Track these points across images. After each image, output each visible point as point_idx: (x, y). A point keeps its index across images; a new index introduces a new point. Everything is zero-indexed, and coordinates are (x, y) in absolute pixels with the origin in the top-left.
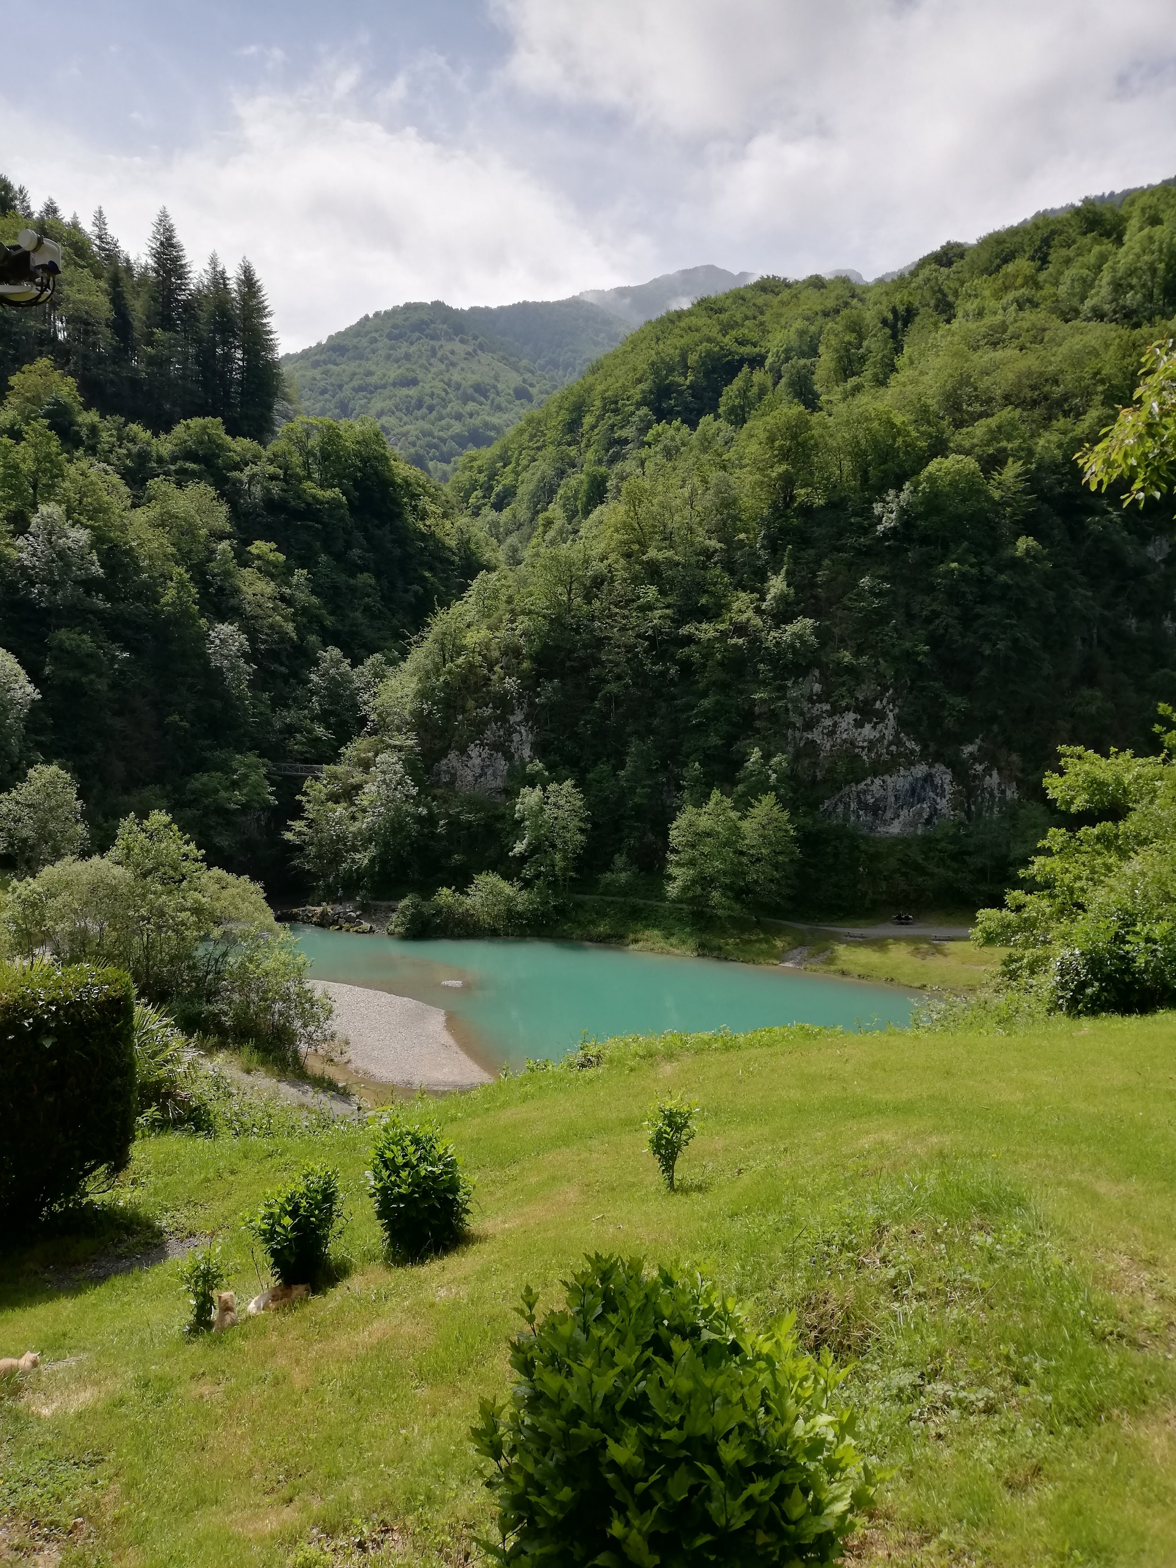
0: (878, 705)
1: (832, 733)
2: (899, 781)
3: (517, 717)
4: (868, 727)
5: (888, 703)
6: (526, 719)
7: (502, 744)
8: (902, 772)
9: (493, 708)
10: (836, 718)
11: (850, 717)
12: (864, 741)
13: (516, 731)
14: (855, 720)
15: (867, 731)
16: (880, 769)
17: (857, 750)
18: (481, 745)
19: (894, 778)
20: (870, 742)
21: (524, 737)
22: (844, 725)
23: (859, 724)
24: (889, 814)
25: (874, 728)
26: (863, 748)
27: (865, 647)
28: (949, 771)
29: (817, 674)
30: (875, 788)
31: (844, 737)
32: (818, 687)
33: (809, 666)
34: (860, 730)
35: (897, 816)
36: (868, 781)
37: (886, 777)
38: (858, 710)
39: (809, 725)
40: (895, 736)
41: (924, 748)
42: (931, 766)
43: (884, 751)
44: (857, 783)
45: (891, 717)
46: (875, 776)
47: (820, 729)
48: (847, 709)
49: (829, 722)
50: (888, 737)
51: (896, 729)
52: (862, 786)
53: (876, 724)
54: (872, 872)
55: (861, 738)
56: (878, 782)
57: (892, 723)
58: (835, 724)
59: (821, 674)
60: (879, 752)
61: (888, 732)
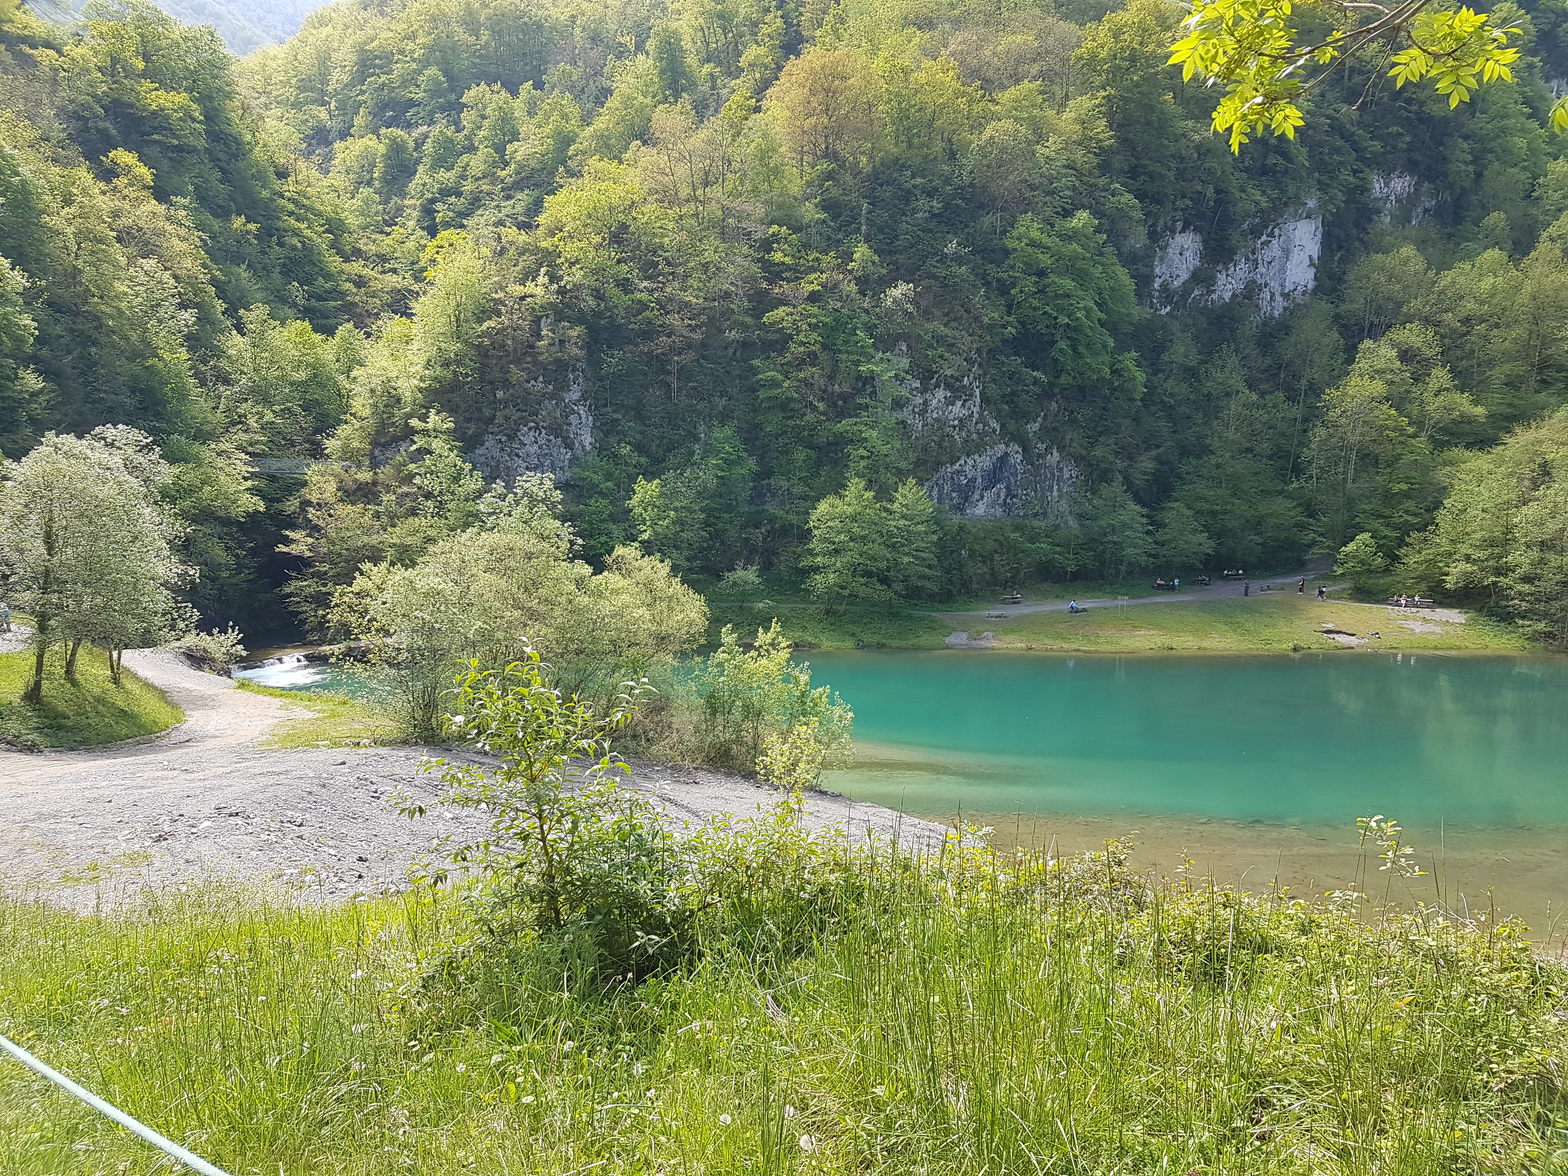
0: (965, 381)
1: (923, 412)
2: (986, 461)
3: (574, 394)
4: (958, 404)
5: (975, 378)
6: (583, 398)
7: (560, 428)
8: (989, 451)
9: (544, 382)
10: (928, 396)
11: (941, 394)
12: (955, 419)
13: (573, 412)
14: (945, 398)
15: (957, 409)
16: (973, 448)
17: (948, 430)
18: (537, 428)
19: (983, 458)
21: (584, 420)
22: (935, 402)
23: (950, 402)
24: (976, 496)
25: (964, 405)
26: (954, 427)
27: (950, 319)
28: (1020, 450)
29: (904, 348)
30: (967, 468)
31: (935, 415)
32: (905, 363)
33: (897, 338)
34: (950, 408)
35: (982, 497)
36: (962, 462)
37: (976, 457)
38: (948, 386)
39: (898, 404)
40: (981, 414)
41: (1003, 426)
42: (1007, 446)
43: (973, 430)
44: (952, 464)
45: (978, 394)
46: (968, 456)
47: (911, 408)
48: (937, 386)
49: (919, 400)
50: (976, 415)
51: (981, 407)
52: (957, 467)
53: (965, 401)
54: (972, 554)
55: (951, 417)
56: (970, 462)
57: (978, 400)
58: (925, 403)
59: (909, 347)
60: (969, 431)
61: (976, 410)
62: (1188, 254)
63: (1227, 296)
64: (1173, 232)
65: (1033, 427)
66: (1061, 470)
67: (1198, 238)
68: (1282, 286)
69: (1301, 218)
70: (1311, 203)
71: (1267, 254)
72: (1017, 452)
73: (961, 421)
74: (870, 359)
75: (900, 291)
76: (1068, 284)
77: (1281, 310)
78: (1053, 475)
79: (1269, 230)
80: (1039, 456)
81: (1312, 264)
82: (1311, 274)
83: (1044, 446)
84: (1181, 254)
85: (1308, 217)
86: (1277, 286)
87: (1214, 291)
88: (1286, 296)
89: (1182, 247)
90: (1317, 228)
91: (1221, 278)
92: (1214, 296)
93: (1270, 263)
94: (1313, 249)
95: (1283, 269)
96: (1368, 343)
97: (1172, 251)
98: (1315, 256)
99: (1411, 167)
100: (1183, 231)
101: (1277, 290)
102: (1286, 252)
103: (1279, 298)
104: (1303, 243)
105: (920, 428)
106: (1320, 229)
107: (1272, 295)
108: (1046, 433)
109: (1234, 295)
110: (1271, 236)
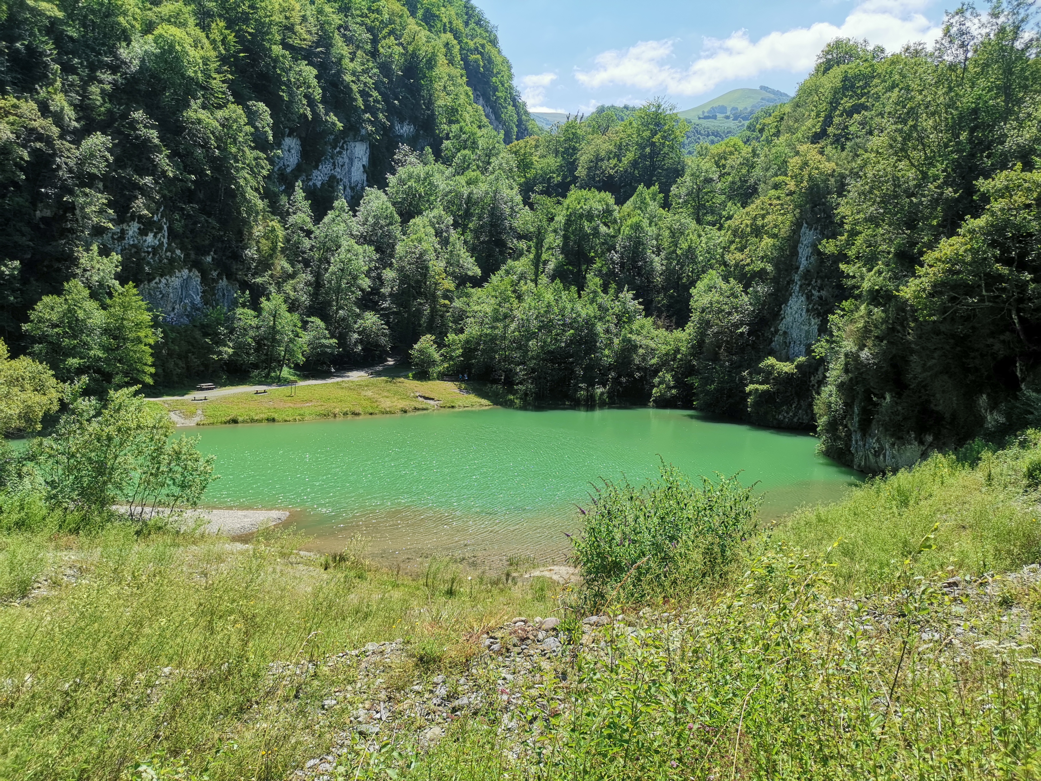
0: (155, 218)
1: (122, 238)
2: (175, 281)
4: (151, 235)
5: (162, 216)
8: (177, 274)
10: (125, 226)
11: (135, 226)
12: (148, 247)
14: (139, 229)
15: (150, 238)
16: (164, 270)
17: (143, 254)
19: (173, 279)
20: (153, 247)
22: (131, 233)
23: (143, 232)
24: (171, 307)
25: (155, 236)
26: (148, 253)
28: (199, 275)
29: (101, 185)
30: (161, 285)
31: (132, 243)
34: (144, 238)
35: (173, 309)
36: (157, 280)
37: (168, 277)
40: (169, 244)
41: (186, 255)
42: (190, 271)
43: (163, 256)
44: (149, 281)
45: (166, 228)
46: (162, 276)
47: (110, 235)
48: (132, 220)
50: (165, 245)
51: (168, 238)
52: (153, 284)
53: (156, 233)
54: (171, 353)
55: (146, 244)
56: (163, 281)
57: (166, 234)
58: (123, 231)
59: (105, 186)
60: (161, 256)
61: (165, 241)
62: (293, 151)
63: (319, 184)
64: (283, 137)
65: (208, 259)
66: (229, 291)
67: (299, 142)
68: (350, 182)
69: (358, 140)
70: (363, 132)
71: (340, 160)
72: (197, 276)
77: (350, 198)
78: (224, 295)
79: (341, 145)
80: (213, 280)
81: (365, 171)
82: (364, 177)
83: (216, 273)
84: (289, 151)
85: (362, 141)
87: (311, 180)
88: (352, 189)
89: (290, 146)
90: (367, 149)
91: (314, 172)
92: (311, 183)
93: (342, 166)
94: (365, 161)
95: (350, 171)
97: (284, 148)
98: (367, 166)
99: (414, 119)
100: (289, 135)
101: (348, 184)
102: (351, 160)
103: (348, 189)
104: (360, 156)
107: (345, 187)
108: (217, 263)
109: (322, 184)
110: (342, 148)
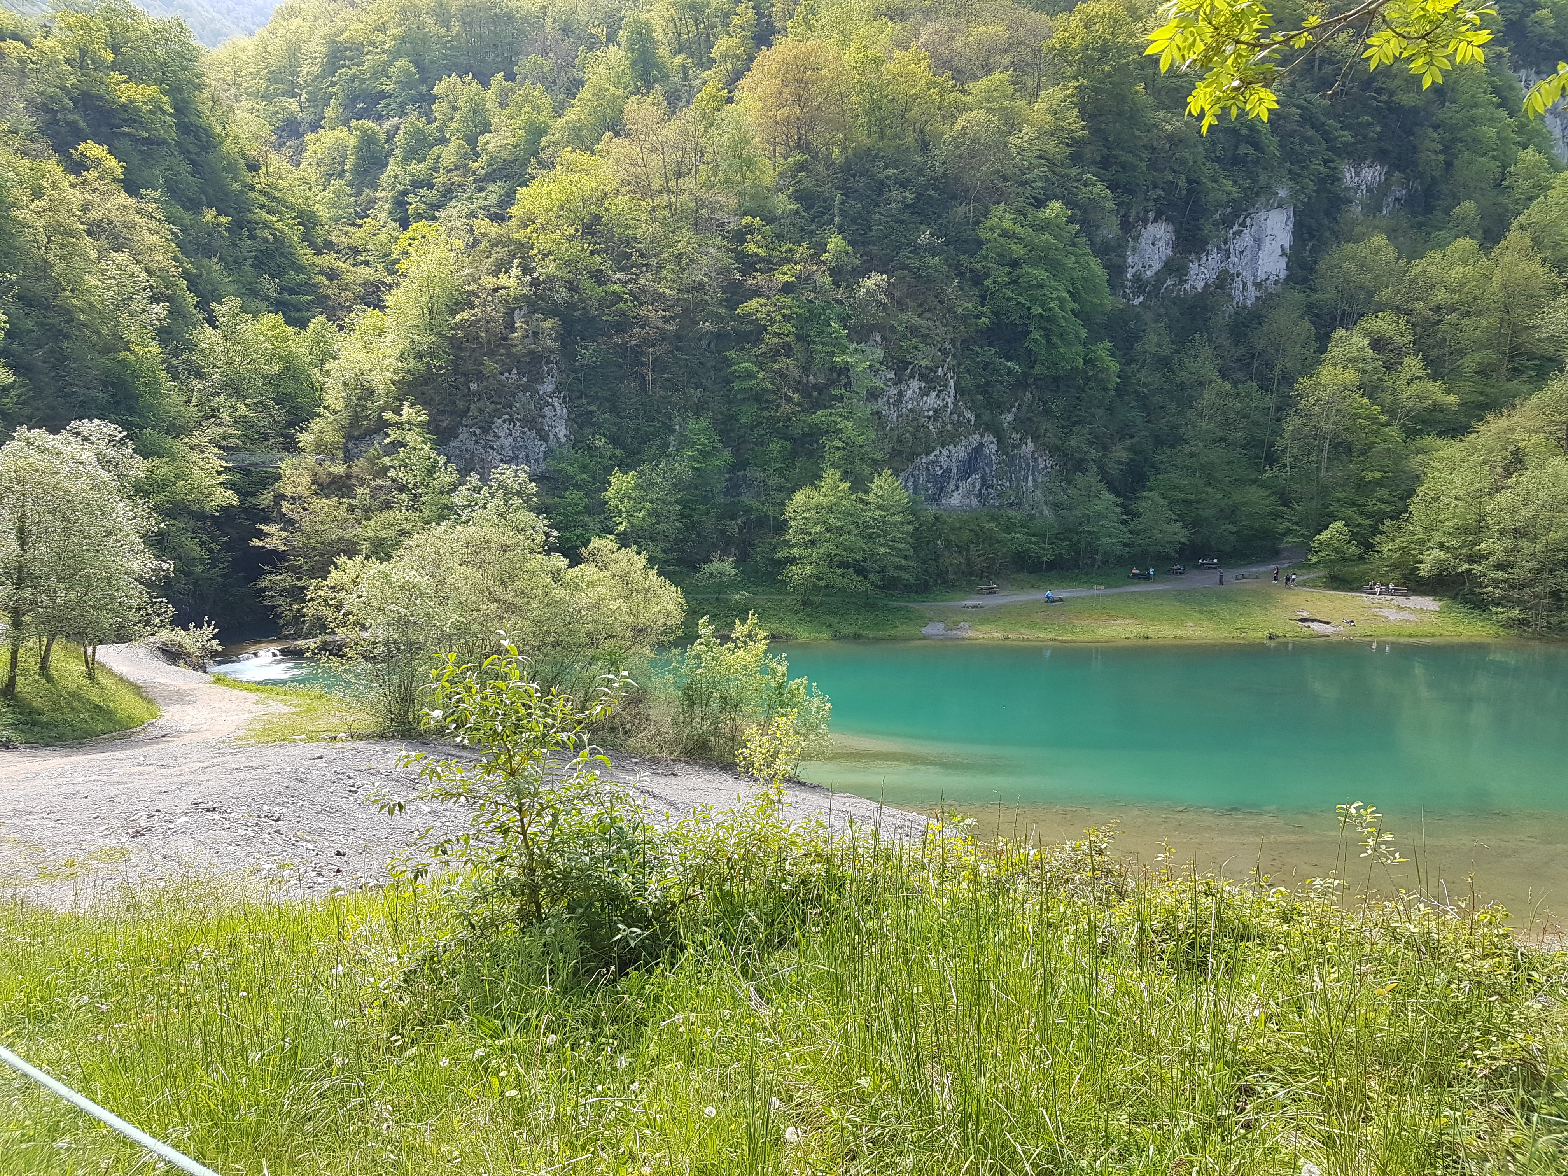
0: (939, 372)
1: (898, 403)
2: (961, 451)
3: (548, 386)
4: (934, 394)
5: (949, 369)
6: (558, 390)
7: (534, 420)
8: (964, 441)
9: (518, 374)
10: (902, 386)
11: (916, 384)
12: (930, 410)
13: (548, 404)
14: (920, 388)
15: (932, 400)
16: (947, 439)
17: (922, 420)
18: (511, 420)
19: (957, 448)
21: (558, 412)
22: (909, 393)
23: (925, 393)
24: (952, 486)
25: (938, 396)
26: (929, 418)
27: (924, 310)
28: (995, 440)
29: (878, 339)
30: (942, 459)
31: (910, 406)
32: (879, 353)
33: (872, 329)
34: (925, 398)
35: (957, 488)
36: (937, 452)
37: (951, 447)
38: (923, 377)
39: (873, 395)
40: (955, 404)
41: (977, 417)
42: (982, 436)
43: (947, 420)
44: (927, 454)
45: (952, 384)
46: (943, 446)
47: (885, 399)
48: (912, 376)
49: (894, 391)
50: (951, 406)
51: (955, 397)
52: (932, 457)
53: (940, 391)
54: (948, 544)
55: (926, 407)
56: (945, 453)
57: (953, 390)
58: (900, 393)
59: (883, 338)
60: (943, 421)
61: (950, 400)
62: (1161, 244)
63: (1200, 285)
64: (1145, 222)
65: (1008, 418)
66: (1036, 460)
67: (1170, 228)
68: (1254, 275)
69: (1272, 208)
70: (1283, 193)
71: (1238, 244)
72: (992, 443)
73: (935, 411)
74: (844, 349)
75: (874, 281)
76: (1041, 274)
77: (1254, 299)
78: (1028, 465)
79: (1241, 220)
80: (1014, 446)
81: (1284, 254)
82: (1282, 263)
83: (1019, 436)
84: (1153, 244)
85: (1280, 206)
86: (1249, 276)
87: (1186, 281)
88: (1258, 285)
89: (1155, 237)
90: (1288, 218)
91: (1194, 268)
92: (1187, 286)
93: (1242, 252)
94: (1285, 238)
95: (1255, 259)
96: (1341, 332)
97: (1145, 241)
98: (1287, 246)
99: (1381, 156)
100: (1155, 221)
101: (1250, 280)
102: (1258, 242)
103: (1251, 288)
104: (1275, 232)
105: (895, 419)
106: (1292, 219)
107: (1245, 284)
108: (1020, 423)
109: (1207, 285)
110: (1243, 225)
